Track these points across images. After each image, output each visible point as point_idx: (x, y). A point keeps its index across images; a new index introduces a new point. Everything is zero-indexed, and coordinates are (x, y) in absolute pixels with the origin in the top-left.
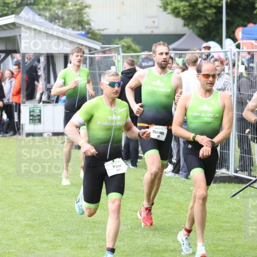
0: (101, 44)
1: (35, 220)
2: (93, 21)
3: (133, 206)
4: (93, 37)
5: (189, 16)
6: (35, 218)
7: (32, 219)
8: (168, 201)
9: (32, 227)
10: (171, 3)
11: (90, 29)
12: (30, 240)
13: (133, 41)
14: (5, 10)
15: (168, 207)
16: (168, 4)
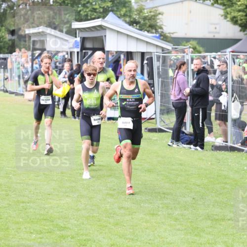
0: (172, 45)
1: (115, 190)
2: (165, 26)
3: (197, 181)
4: (165, 39)
5: (245, 24)
6: (115, 188)
7: (112, 189)
8: (226, 178)
9: (112, 195)
10: (231, 13)
11: (162, 32)
12: (110, 206)
13: (198, 43)
14: (93, 15)
15: (226, 183)
16: (228, 13)
